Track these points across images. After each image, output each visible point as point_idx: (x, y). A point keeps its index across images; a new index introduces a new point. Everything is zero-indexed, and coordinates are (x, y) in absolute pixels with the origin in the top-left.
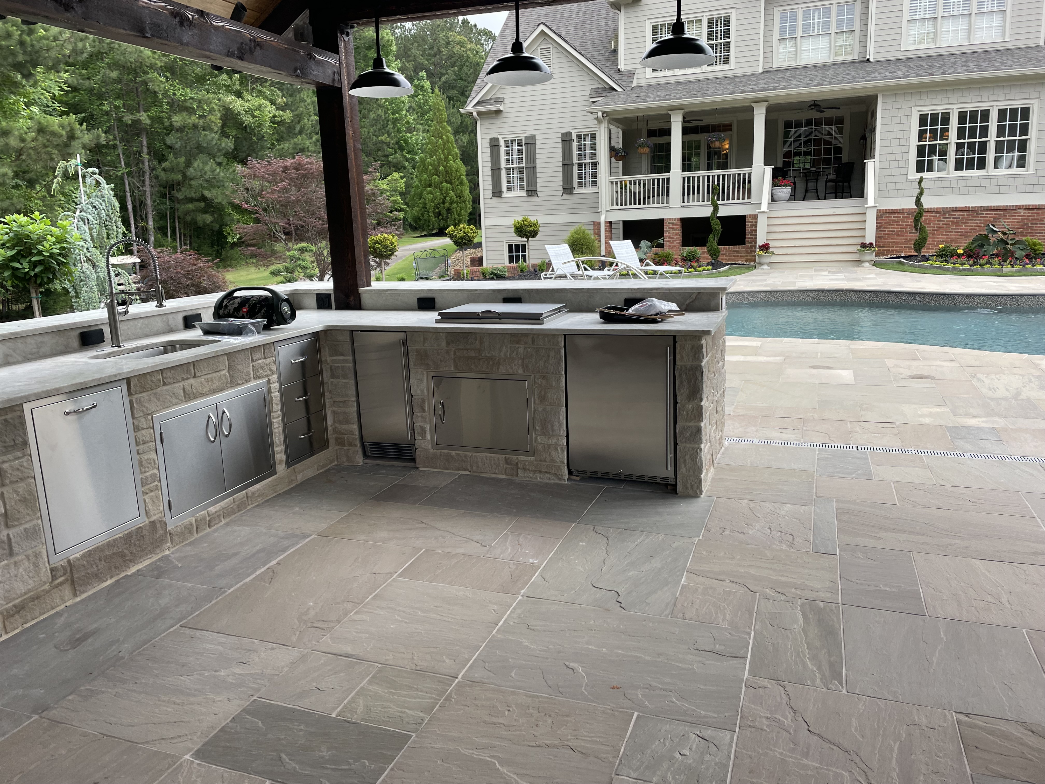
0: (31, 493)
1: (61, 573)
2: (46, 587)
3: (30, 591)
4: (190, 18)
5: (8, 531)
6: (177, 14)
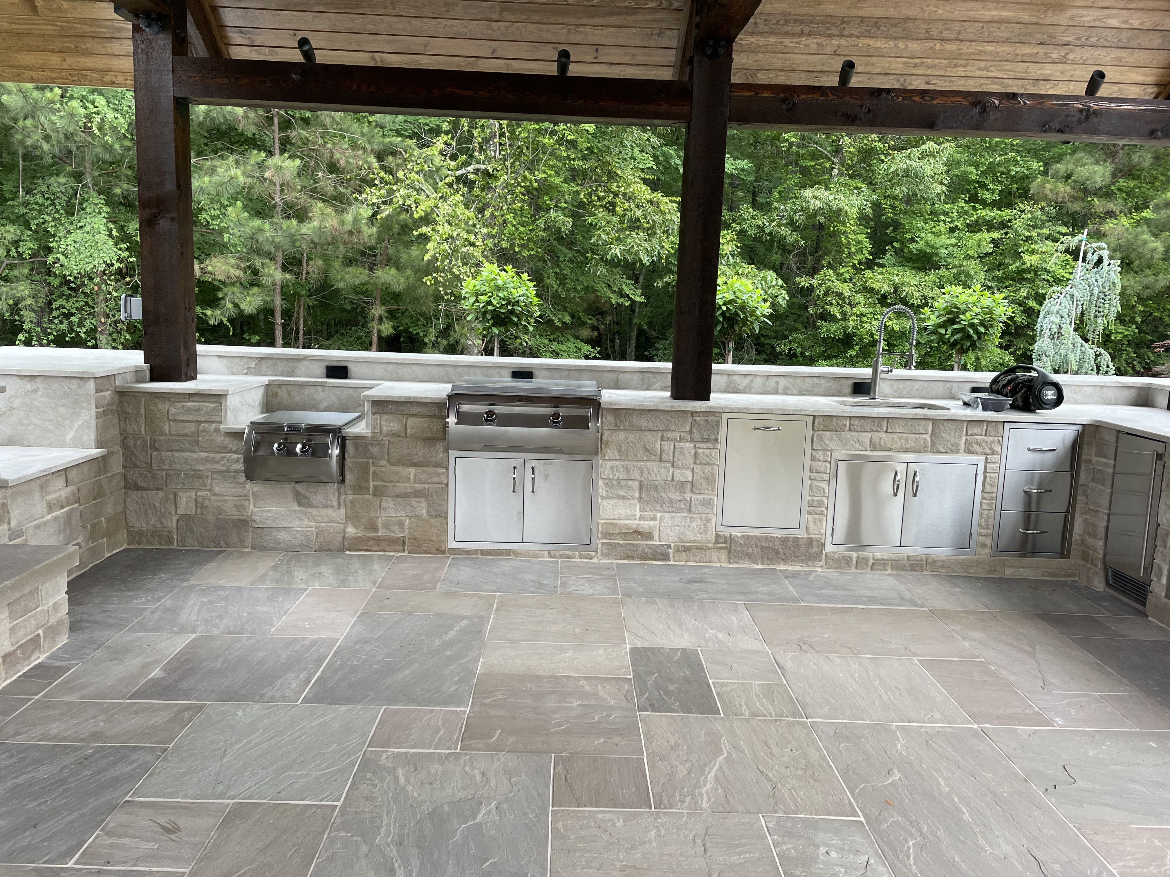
0: (713, 475)
1: (723, 541)
2: (711, 545)
3: (697, 542)
4: (997, 102)
5: (691, 495)
6: (980, 102)
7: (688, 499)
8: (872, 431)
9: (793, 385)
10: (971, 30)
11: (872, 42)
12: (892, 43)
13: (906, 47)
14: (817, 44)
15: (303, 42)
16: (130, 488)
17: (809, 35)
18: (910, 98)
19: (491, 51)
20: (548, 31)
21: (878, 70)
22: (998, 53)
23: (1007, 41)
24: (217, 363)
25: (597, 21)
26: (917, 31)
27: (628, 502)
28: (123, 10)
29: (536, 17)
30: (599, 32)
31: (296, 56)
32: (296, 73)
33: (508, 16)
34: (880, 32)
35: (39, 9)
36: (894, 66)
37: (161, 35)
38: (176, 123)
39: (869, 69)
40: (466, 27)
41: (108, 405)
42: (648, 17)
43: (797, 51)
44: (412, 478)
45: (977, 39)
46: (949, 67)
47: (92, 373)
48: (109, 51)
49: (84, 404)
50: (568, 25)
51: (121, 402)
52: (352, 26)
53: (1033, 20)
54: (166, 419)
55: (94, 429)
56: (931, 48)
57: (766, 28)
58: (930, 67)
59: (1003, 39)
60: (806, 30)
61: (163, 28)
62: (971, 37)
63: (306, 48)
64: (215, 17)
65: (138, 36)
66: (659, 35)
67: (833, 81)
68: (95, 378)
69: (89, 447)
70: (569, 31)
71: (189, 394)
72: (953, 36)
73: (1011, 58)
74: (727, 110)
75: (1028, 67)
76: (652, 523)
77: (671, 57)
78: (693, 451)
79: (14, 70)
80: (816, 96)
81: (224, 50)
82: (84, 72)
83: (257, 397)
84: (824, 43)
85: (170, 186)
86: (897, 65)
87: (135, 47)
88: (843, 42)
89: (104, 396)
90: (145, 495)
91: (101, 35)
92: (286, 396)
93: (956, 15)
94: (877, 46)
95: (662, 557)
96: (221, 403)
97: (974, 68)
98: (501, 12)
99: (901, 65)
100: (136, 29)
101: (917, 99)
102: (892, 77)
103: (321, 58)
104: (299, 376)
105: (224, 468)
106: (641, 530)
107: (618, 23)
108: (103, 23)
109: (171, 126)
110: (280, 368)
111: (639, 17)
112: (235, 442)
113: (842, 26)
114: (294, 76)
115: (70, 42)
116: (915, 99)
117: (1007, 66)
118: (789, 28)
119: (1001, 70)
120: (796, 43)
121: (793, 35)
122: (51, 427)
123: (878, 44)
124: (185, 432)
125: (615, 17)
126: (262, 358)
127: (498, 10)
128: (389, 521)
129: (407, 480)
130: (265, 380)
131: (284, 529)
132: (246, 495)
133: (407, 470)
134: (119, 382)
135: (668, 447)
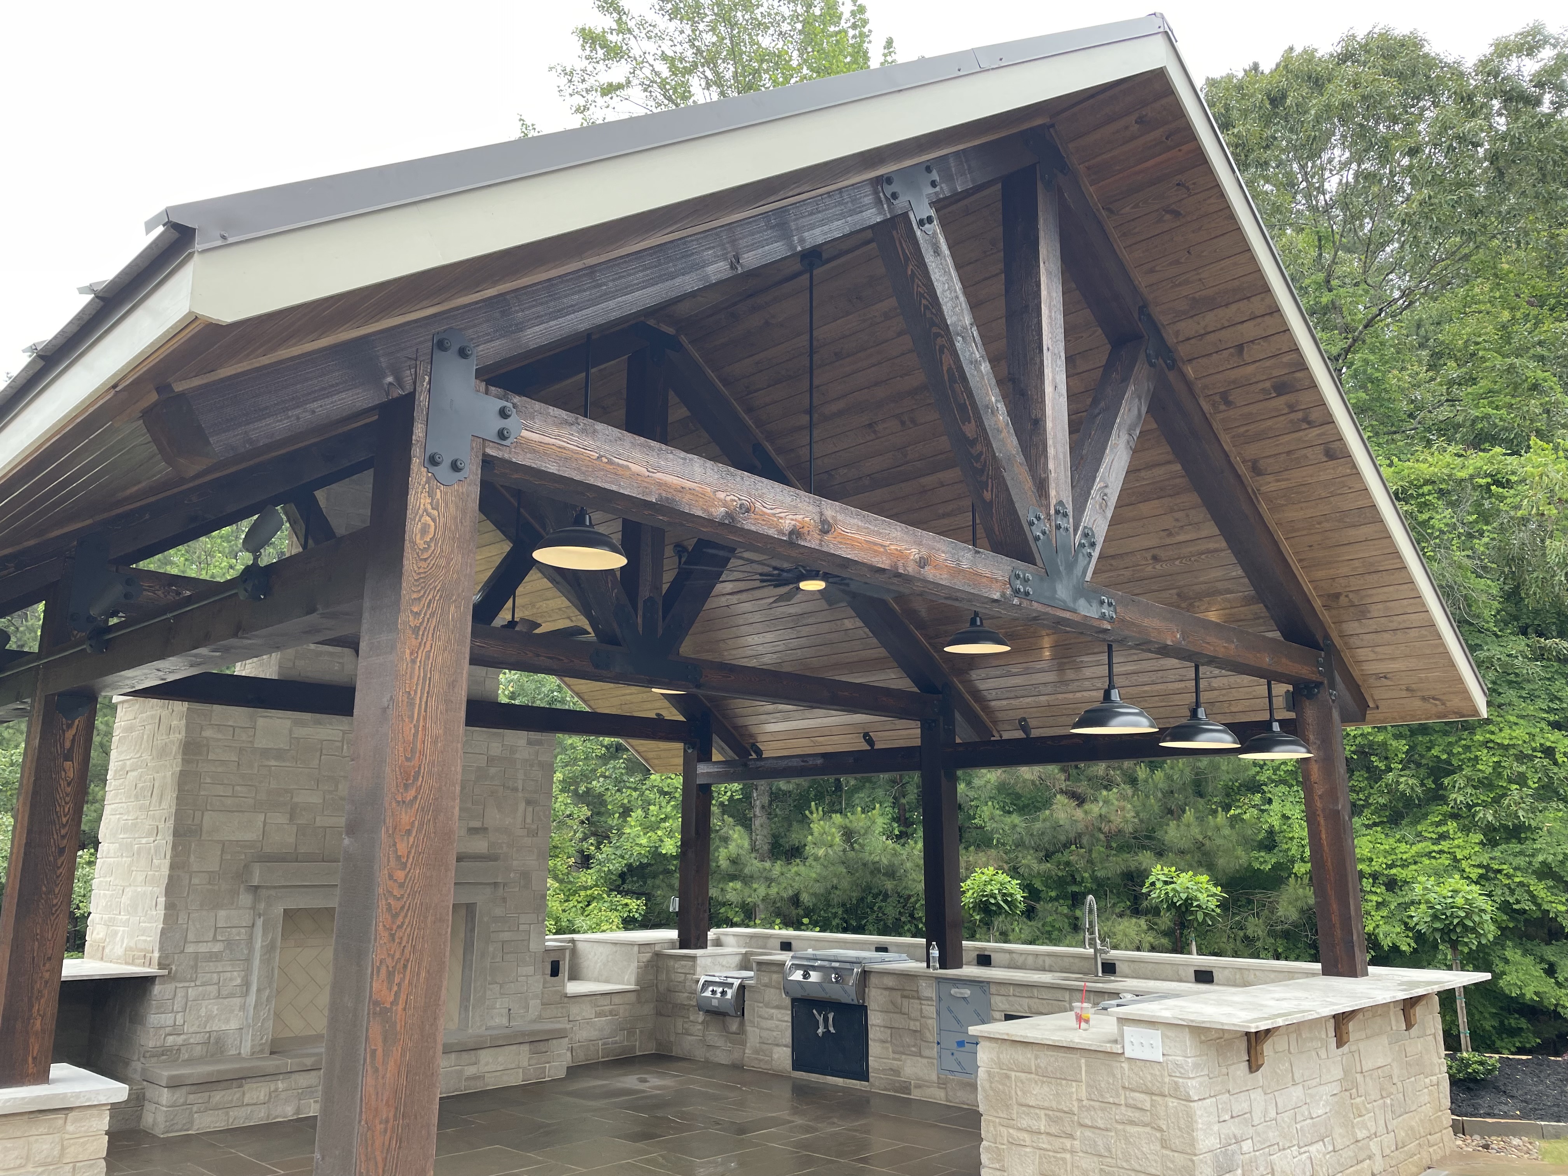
5: (921, 1042)
7: (919, 1045)
16: (657, 1014)
27: (885, 1045)
38: (698, 797)
41: (647, 962)
44: (774, 1016)
51: (655, 961)
54: (672, 971)
68: (639, 945)
69: (631, 985)
71: (694, 956)
76: (899, 1063)
78: (919, 1007)
89: (644, 957)
90: (662, 1019)
95: (905, 1091)
104: (766, 949)
106: (893, 1068)
128: (765, 1047)
129: (772, 1018)
130: (744, 951)
131: (717, 1047)
132: (702, 1023)
133: (773, 1011)
134: (657, 948)
135: (905, 1002)
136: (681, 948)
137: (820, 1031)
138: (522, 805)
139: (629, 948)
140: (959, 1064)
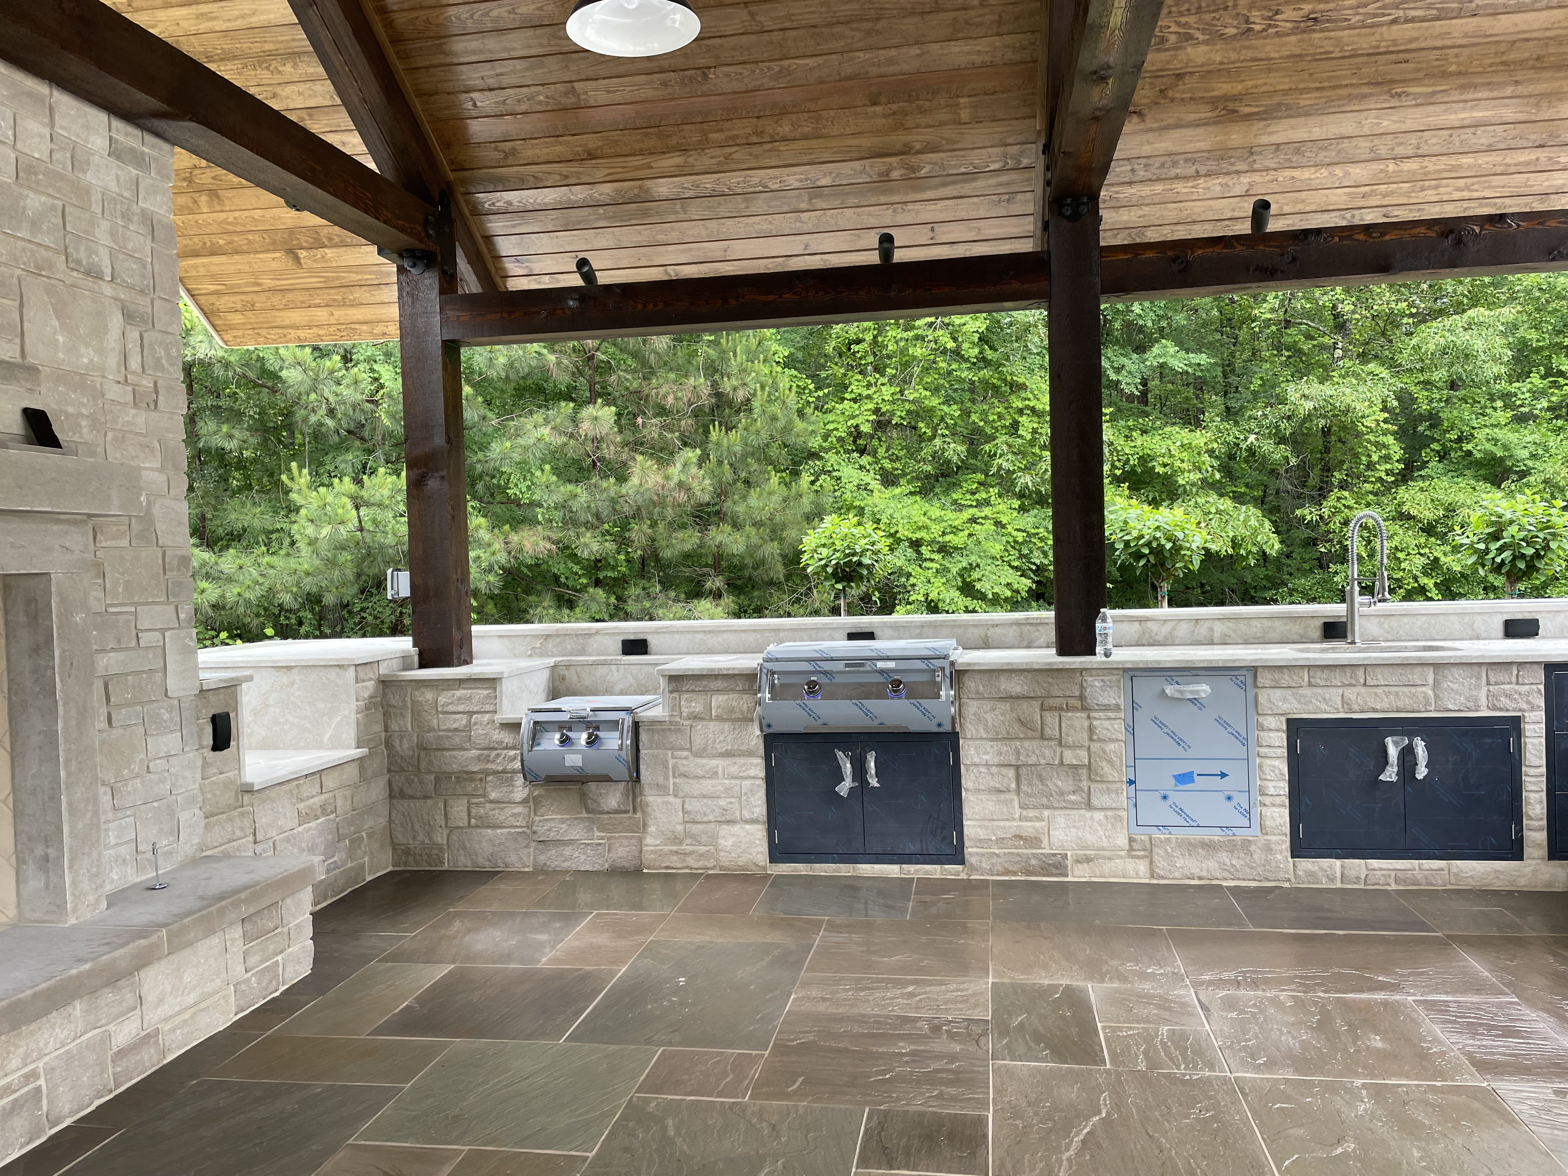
0: (1118, 756)
1: (1140, 847)
2: (1123, 853)
3: (1102, 849)
4: (1477, 229)
5: (1090, 783)
6: (1452, 232)
7: (1086, 789)
8: (1344, 685)
9: (1234, 631)
10: (1434, 141)
11: (1297, 173)
12: (1324, 172)
13: (1347, 174)
14: (1220, 184)
15: (582, 263)
16: (395, 797)
17: (1206, 175)
18: (1349, 237)
19: (803, 247)
20: (869, 214)
21: (1313, 208)
22: (1480, 165)
23: (1490, 149)
24: (497, 645)
25: (929, 194)
26: (1359, 151)
27: (1002, 797)
28: (387, 251)
29: (852, 201)
30: (933, 207)
31: (576, 281)
32: (572, 299)
33: (819, 203)
34: (1305, 159)
35: (302, 261)
36: (1333, 199)
37: (426, 275)
38: (445, 368)
39: (1299, 207)
40: (771, 223)
41: (371, 697)
42: (992, 181)
43: (1194, 198)
44: (720, 772)
45: (1445, 151)
46: (1413, 191)
47: (353, 659)
48: (378, 299)
49: (344, 697)
50: (893, 204)
51: (384, 694)
52: (640, 239)
53: (1521, 117)
54: (434, 711)
55: (354, 726)
56: (1382, 171)
57: (1148, 175)
58: (1385, 195)
59: (1483, 148)
60: (1203, 169)
61: (428, 266)
62: (1436, 149)
63: (586, 269)
64: (488, 248)
65: (403, 278)
66: (1008, 201)
67: (1245, 228)
68: (356, 665)
69: (348, 747)
70: (895, 211)
71: (460, 680)
72: (1410, 152)
73: (1500, 169)
74: (1097, 280)
75: (1528, 179)
76: (1038, 824)
77: (1029, 225)
78: (1086, 724)
79: (279, 331)
80: (1218, 250)
81: (501, 284)
82: (353, 326)
83: (541, 681)
84: (1230, 183)
85: (439, 440)
86: (1339, 197)
87: (400, 290)
88: (1256, 178)
89: (367, 687)
90: (412, 805)
91: (369, 282)
92: (575, 679)
93: (1410, 125)
94: (1303, 177)
95: (1054, 871)
96: (495, 689)
97: (1449, 189)
98: (810, 199)
99: (1345, 198)
100: (401, 270)
101: (1361, 237)
102: (1334, 214)
103: (603, 279)
104: (590, 655)
105: (500, 768)
106: (1024, 834)
107: (956, 194)
108: (370, 269)
109: (439, 373)
110: (569, 647)
111: (980, 183)
112: (512, 736)
113: (1251, 160)
114: (571, 303)
115: (336, 294)
116: (1357, 237)
117: (1497, 180)
118: (1178, 171)
119: (1489, 187)
120: (1192, 187)
121: (1186, 178)
122: (308, 725)
123: (1306, 174)
124: (455, 725)
125: (950, 188)
126: (548, 636)
127: (806, 198)
128: (695, 829)
129: (714, 774)
130: (551, 661)
131: (571, 842)
132: (525, 801)
133: (714, 762)
134: (383, 670)
135: (1051, 719)
136: (422, 666)
137: (844, 788)
138: (116, 321)
139: (333, 674)
140: (1180, 812)
